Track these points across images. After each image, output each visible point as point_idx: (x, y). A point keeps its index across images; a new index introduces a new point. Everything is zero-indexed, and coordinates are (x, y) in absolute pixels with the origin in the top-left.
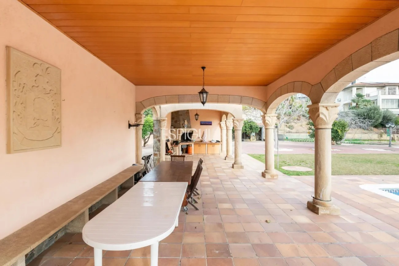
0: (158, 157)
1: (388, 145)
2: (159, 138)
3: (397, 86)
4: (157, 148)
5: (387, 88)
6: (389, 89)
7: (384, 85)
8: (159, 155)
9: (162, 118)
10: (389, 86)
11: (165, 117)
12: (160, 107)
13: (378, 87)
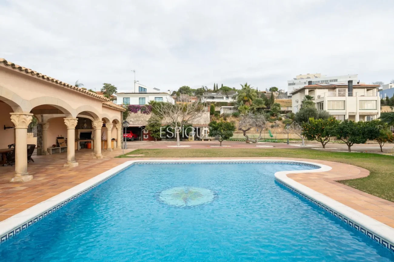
0: (41, 148)
1: (287, 143)
2: (41, 136)
3: (347, 87)
4: (40, 142)
5: (337, 89)
6: (339, 91)
7: (334, 87)
8: (41, 146)
9: (43, 123)
10: (339, 88)
11: (46, 122)
12: (42, 116)
13: (329, 89)
